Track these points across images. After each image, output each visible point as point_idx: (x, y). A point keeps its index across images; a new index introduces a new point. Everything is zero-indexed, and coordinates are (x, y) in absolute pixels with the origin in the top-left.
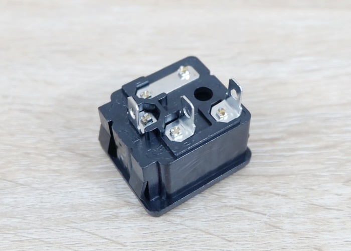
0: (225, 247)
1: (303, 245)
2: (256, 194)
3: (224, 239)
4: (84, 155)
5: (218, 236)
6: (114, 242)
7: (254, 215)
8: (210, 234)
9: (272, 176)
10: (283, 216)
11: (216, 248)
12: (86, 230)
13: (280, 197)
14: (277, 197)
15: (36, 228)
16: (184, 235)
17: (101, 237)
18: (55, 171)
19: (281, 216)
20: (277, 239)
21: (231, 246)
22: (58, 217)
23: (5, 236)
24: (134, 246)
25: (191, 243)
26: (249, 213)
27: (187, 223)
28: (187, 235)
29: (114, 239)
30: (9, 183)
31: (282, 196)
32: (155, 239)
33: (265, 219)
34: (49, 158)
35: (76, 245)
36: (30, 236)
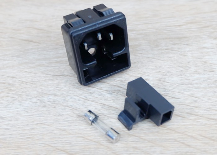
0: (163, 63)
1: (197, 61)
2: (175, 44)
3: (162, 60)
5: (159, 60)
8: (155, 59)
11: (158, 63)
13: (185, 45)
16: (143, 60)
19: (187, 51)
21: (165, 63)
23: (62, 64)
25: (147, 62)
27: (144, 55)
31: (186, 44)
33: (179, 53)
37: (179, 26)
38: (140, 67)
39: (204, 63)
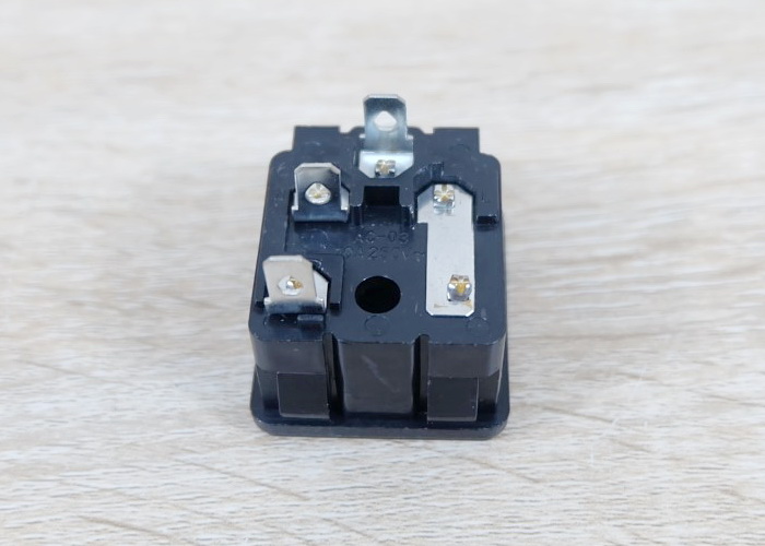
0: (527, 494)
1: (696, 485)
2: (589, 376)
3: (524, 477)
4: (202, 304)
5: (510, 471)
6: (280, 491)
7: (584, 423)
8: (492, 467)
9: (621, 337)
10: (649, 424)
11: (505, 497)
12: (217, 466)
13: (639, 383)
14: (633, 382)
15: (107, 466)
16: (433, 472)
17: (251, 481)
18: (140, 340)
19: (646, 423)
20: (639, 473)
21: (539, 491)
22: (154, 441)
23: (38, 485)
24: (325, 498)
25: (452, 488)
26: (576, 418)
28: (441, 470)
29: (279, 484)
30: (40, 369)
31: (645, 379)
32: (372, 482)
33: (610, 430)
34: (129, 313)
35: (199, 501)
36: (93, 484)
37: (616, 260)
38: (416, 517)
39: (730, 499)
